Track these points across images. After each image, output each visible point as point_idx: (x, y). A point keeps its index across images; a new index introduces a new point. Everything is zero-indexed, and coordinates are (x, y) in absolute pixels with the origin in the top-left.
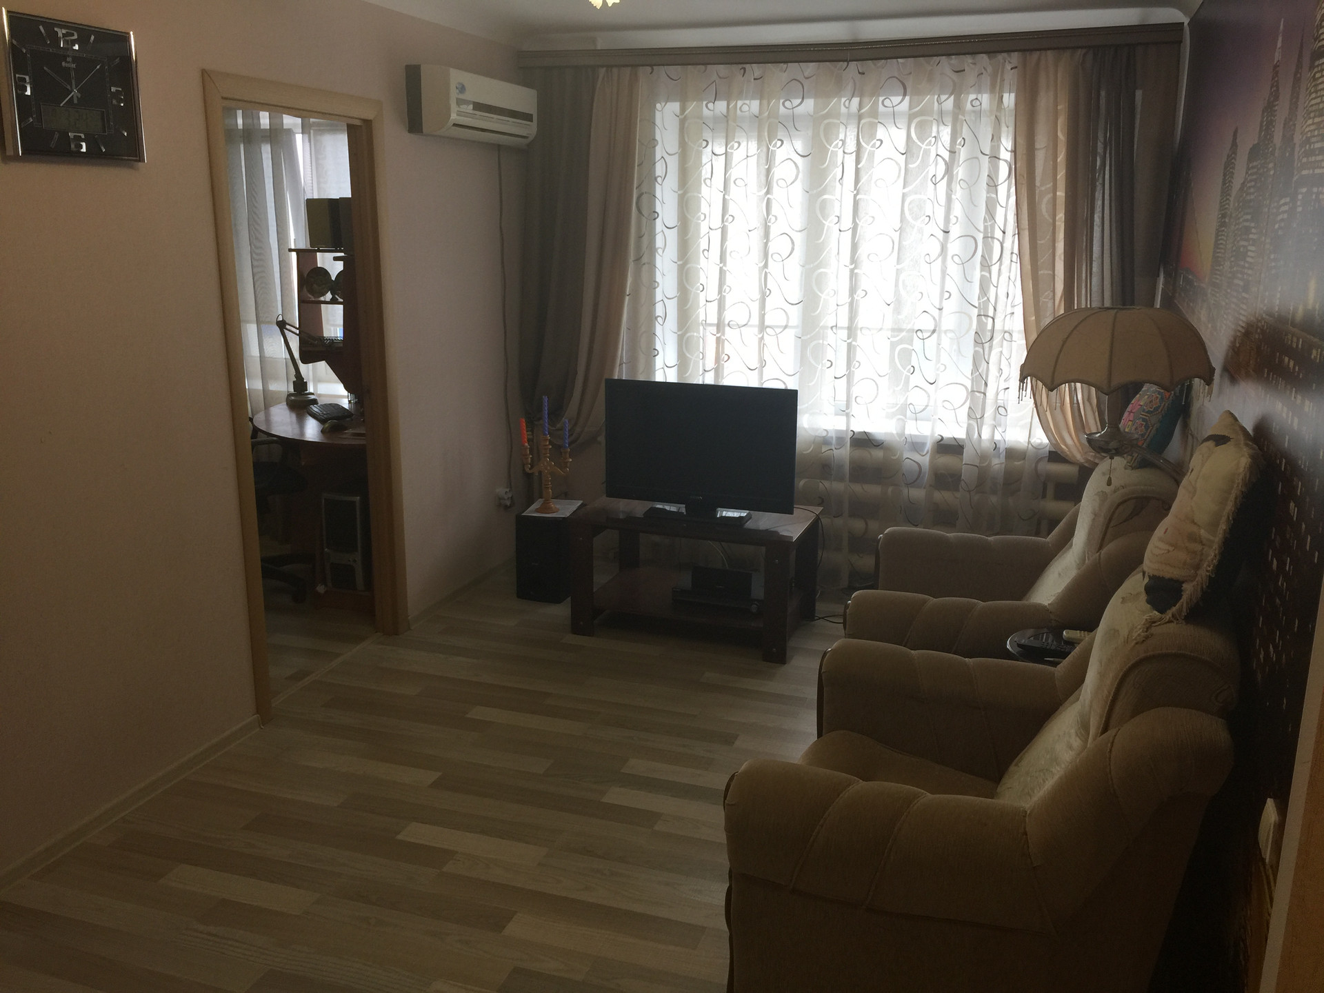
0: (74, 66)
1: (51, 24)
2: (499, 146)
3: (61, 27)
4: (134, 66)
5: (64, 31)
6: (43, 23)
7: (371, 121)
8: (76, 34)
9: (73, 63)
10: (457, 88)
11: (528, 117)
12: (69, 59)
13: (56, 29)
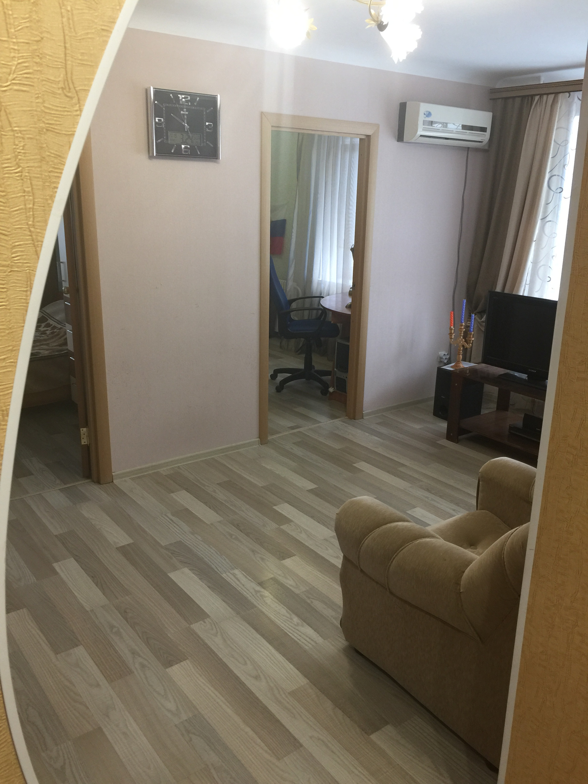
0: (187, 113)
1: (176, 94)
2: (468, 148)
3: (182, 94)
4: (218, 111)
5: (183, 96)
6: (172, 93)
7: (370, 136)
8: (189, 97)
9: (186, 111)
10: (424, 114)
11: (483, 129)
12: (185, 110)
13: (179, 96)
